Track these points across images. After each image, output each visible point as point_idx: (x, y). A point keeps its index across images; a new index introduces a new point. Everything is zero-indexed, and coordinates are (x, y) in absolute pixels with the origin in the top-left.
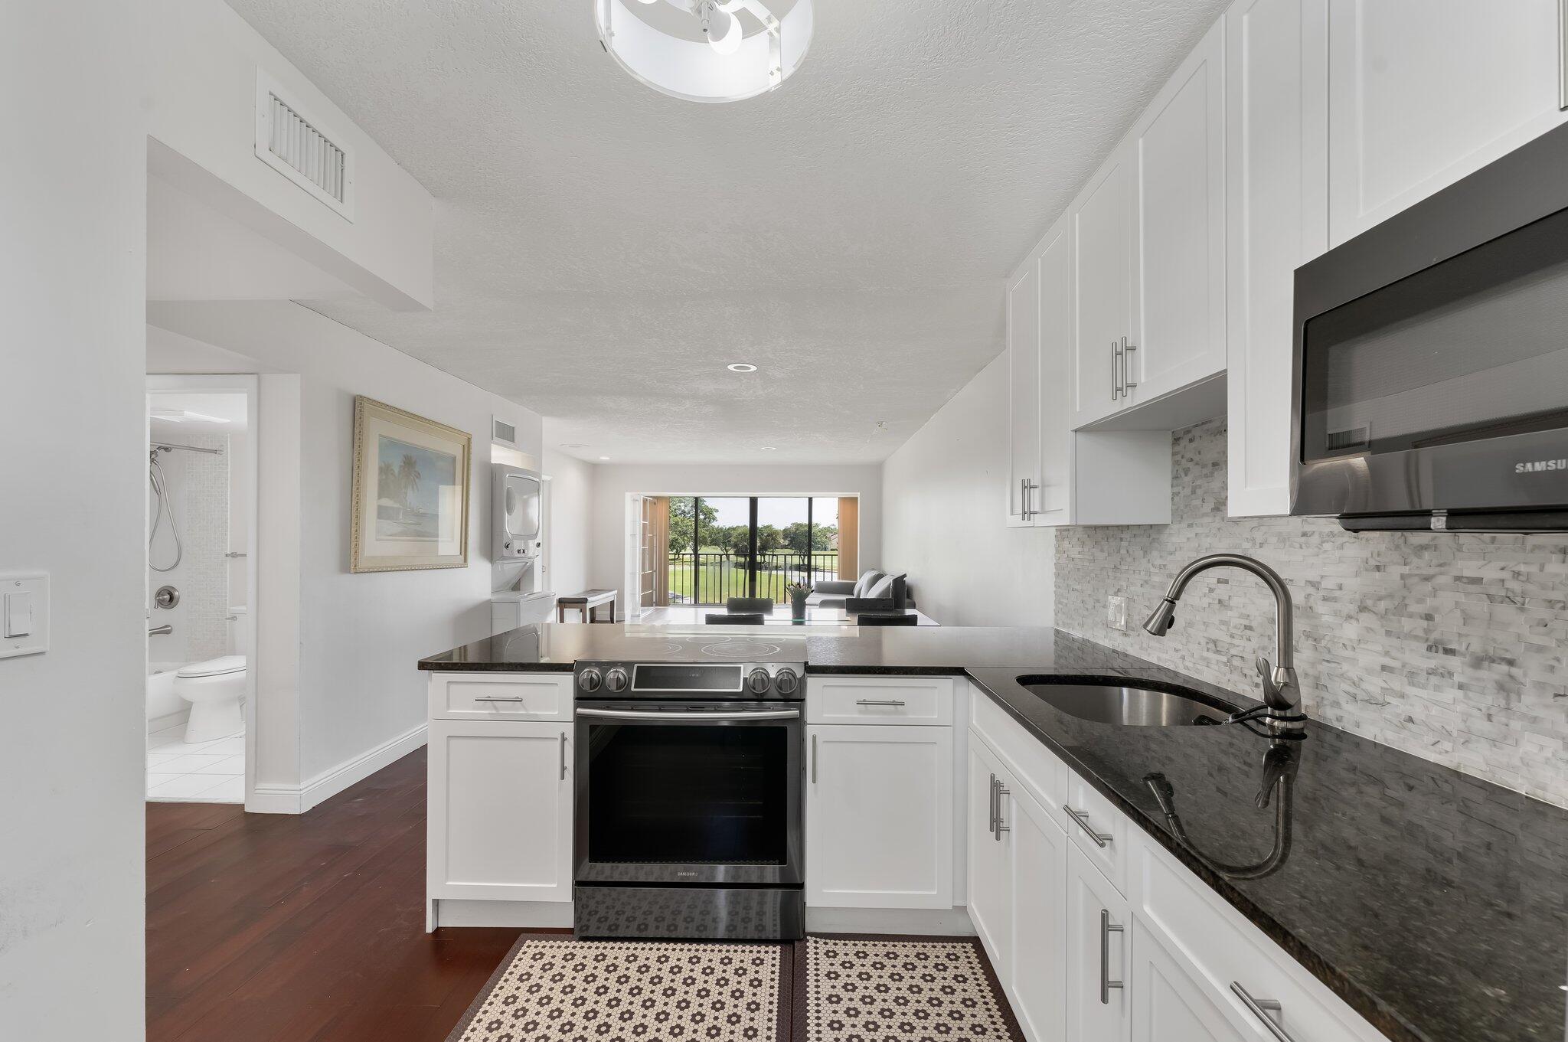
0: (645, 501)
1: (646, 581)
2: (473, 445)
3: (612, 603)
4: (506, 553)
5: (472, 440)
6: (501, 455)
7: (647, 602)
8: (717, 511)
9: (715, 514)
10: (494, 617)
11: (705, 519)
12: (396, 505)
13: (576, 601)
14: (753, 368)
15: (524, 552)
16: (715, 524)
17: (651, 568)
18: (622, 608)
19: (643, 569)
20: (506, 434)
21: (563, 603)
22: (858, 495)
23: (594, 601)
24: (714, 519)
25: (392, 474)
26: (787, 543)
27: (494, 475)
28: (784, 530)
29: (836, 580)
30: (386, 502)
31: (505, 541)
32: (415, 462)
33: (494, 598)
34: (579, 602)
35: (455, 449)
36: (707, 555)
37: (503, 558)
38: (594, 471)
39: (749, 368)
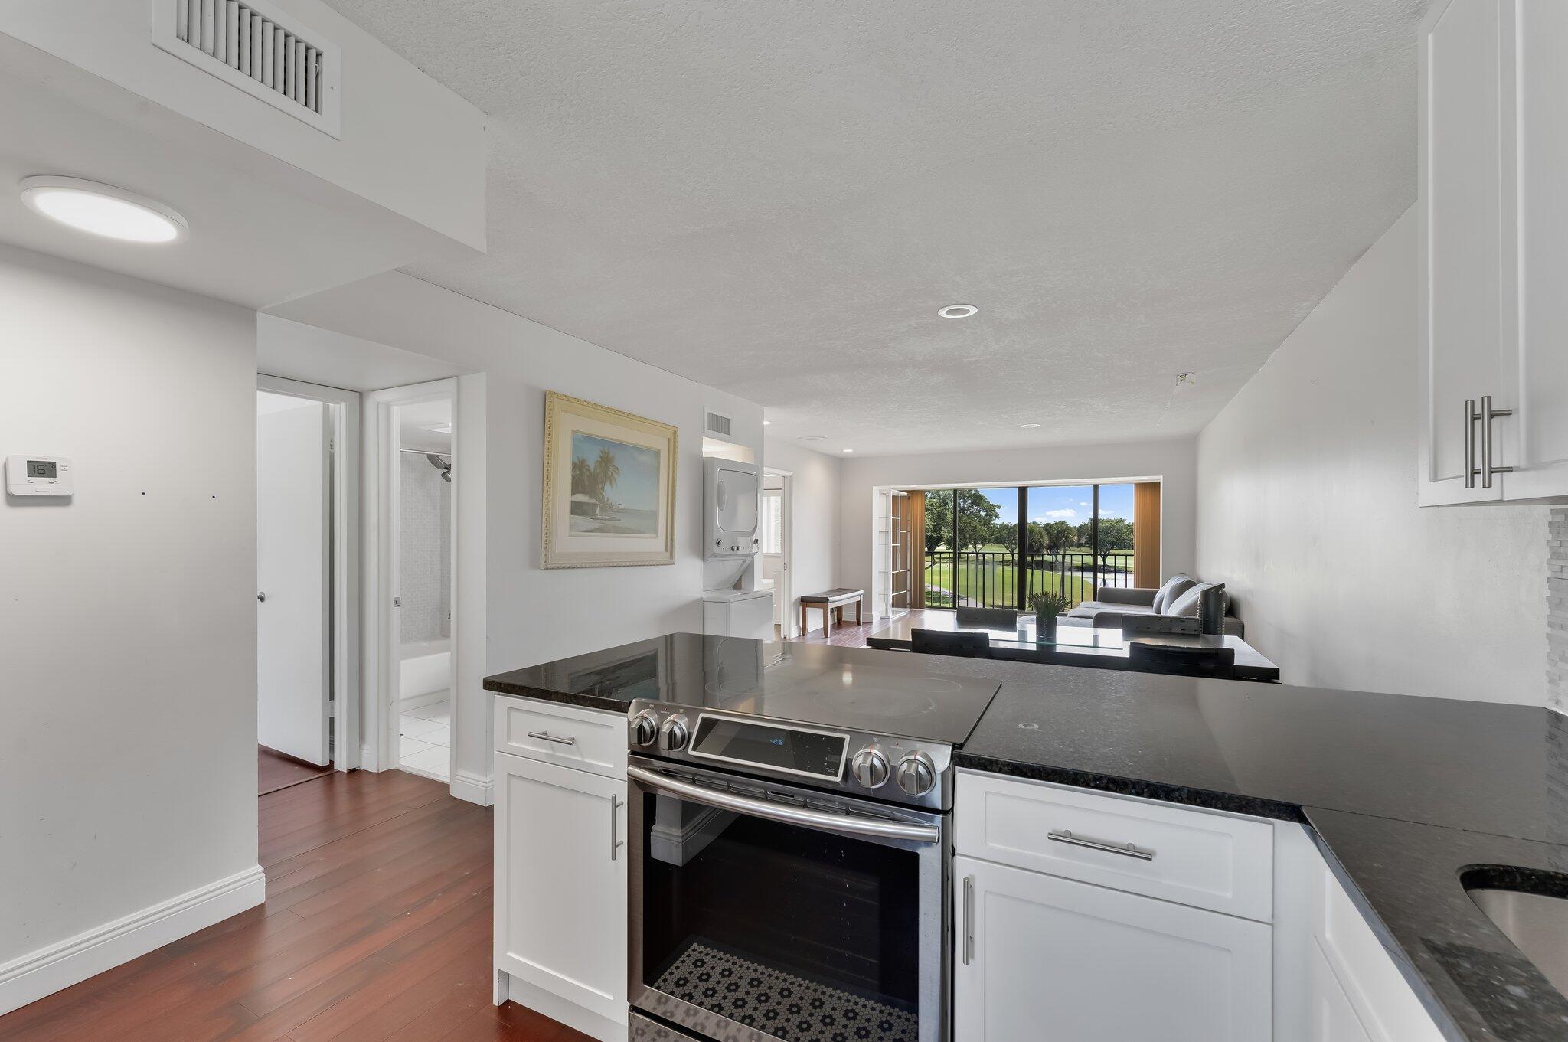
0: (895, 498)
1: (898, 582)
2: (679, 438)
3: (858, 603)
4: (717, 550)
5: (679, 433)
6: (713, 448)
7: (898, 603)
8: (999, 507)
9: (997, 510)
10: (706, 616)
11: (986, 515)
12: (593, 501)
13: (816, 600)
14: (973, 311)
15: (738, 549)
16: (997, 522)
17: (904, 566)
18: (869, 608)
19: (894, 568)
20: (721, 426)
21: (806, 602)
22: (1160, 479)
23: (836, 601)
24: (997, 516)
25: (587, 469)
26: (1083, 540)
27: (705, 468)
28: (1080, 527)
29: (1131, 586)
30: (580, 498)
31: (717, 537)
32: (613, 457)
33: (705, 596)
34: (820, 602)
35: (660, 444)
36: (993, 554)
37: (715, 555)
38: (840, 466)
39: (968, 311)
